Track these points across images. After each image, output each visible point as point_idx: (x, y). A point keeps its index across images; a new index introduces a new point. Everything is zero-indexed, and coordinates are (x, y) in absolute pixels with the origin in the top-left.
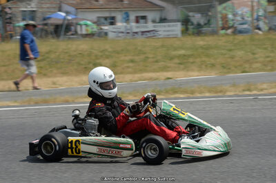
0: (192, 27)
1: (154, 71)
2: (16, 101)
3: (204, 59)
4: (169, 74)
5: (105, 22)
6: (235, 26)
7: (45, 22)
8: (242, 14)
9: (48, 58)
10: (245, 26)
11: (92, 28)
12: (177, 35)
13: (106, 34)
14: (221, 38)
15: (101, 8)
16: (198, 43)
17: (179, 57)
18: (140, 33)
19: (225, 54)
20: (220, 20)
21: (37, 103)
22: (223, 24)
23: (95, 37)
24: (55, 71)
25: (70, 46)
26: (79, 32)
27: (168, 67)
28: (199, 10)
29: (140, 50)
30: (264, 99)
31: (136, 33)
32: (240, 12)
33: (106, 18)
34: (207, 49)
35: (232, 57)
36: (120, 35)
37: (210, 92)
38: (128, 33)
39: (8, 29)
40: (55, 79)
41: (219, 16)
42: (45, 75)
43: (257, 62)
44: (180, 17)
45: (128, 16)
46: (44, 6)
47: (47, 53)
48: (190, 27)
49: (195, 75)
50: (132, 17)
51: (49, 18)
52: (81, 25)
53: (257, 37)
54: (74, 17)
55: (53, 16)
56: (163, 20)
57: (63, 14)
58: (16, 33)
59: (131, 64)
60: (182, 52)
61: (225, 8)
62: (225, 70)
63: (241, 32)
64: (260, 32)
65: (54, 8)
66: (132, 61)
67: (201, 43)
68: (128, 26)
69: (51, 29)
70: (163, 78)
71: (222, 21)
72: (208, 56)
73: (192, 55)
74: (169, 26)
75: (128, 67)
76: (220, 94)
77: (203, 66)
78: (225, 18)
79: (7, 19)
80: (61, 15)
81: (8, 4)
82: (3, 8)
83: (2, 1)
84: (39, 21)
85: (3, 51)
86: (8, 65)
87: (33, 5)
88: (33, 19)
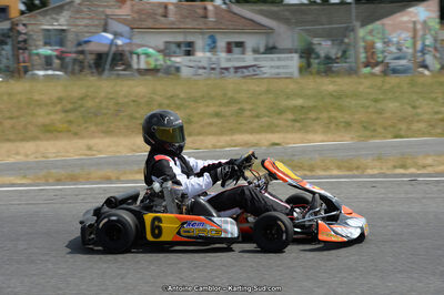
0: (317, 61)
1: (252, 132)
2: (25, 177)
3: (334, 114)
4: (275, 138)
5: (178, 50)
6: (386, 61)
7: (80, 48)
8: (398, 43)
9: (82, 106)
10: (403, 62)
11: (156, 60)
12: (291, 73)
13: (178, 69)
14: (363, 80)
15: (172, 28)
16: (324, 88)
17: (294, 109)
18: (232, 70)
19: (368, 107)
20: (362, 50)
21: (59, 181)
22: (367, 58)
23: (160, 74)
24: (93, 128)
25: (118, 89)
26: (135, 66)
27: (276, 127)
28: (329, 35)
29: (231, 98)
30: (427, 183)
31: (227, 69)
32: (395, 39)
33: (179, 45)
34: (339, 98)
35: (380, 112)
36: (201, 71)
37: (339, 167)
38: (213, 69)
39: (21, 58)
40: (92, 142)
41: (362, 44)
42: (76, 134)
43: (418, 121)
44: (298, 44)
45: (214, 42)
46: (78, 22)
47: (82, 99)
48: (314, 62)
49: (318, 140)
50: (222, 43)
51: (87, 42)
52: (138, 55)
53: (421, 80)
54: (128, 41)
55: (94, 39)
56: (271, 49)
57: (110, 36)
58: (33, 65)
59: (215, 120)
60: (299, 102)
61: (371, 32)
62: (367, 133)
63: (395, 71)
64: (427, 72)
65: (96, 26)
66: (217, 115)
67: (331, 88)
68: (214, 58)
69: (90, 59)
70: (266, 143)
71: (366, 52)
72: (341, 109)
73: (315, 107)
74: (279, 59)
75: (211, 124)
76: (356, 173)
77: (331, 126)
78: (370, 48)
79: (19, 42)
80: (107, 38)
81: (22, 18)
82: (14, 25)
83: (14, 13)
84: (70, 46)
85: (10, 94)
86: (17, 117)
87: (62, 21)
88: (61, 43)
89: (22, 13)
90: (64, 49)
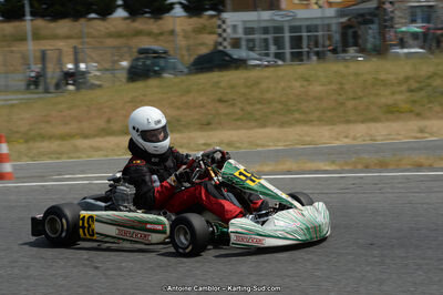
9: (428, 85)
42: (418, 115)
79: (386, 21)
82: (381, 3)
85: (357, 75)
86: (360, 98)
90: (430, 26)
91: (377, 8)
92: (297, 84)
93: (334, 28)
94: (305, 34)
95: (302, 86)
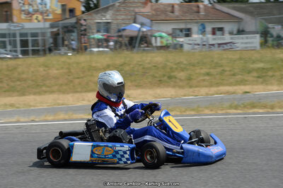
5: (180, 34)
7: (120, 34)
11: (167, 40)
13: (181, 46)
15: (177, 20)
23: (170, 49)
25: (144, 59)
26: (154, 44)
29: (216, 63)
31: (213, 45)
33: (181, 30)
36: (196, 47)
38: (204, 45)
39: (83, 40)
45: (204, 28)
46: (118, 17)
47: (121, 65)
50: (209, 28)
51: (124, 30)
52: (156, 37)
54: (149, 28)
55: (128, 28)
57: (138, 26)
58: (90, 45)
65: (129, 19)
68: (204, 38)
69: (126, 40)
79: (82, 31)
80: (136, 27)
81: (83, 15)
82: (79, 20)
83: (78, 13)
84: (113, 33)
85: (78, 63)
86: (82, 78)
87: (108, 17)
88: (107, 31)
89: (83, 12)
90: (109, 34)
91: (76, 23)
92: (41, 69)
93: (49, 35)
94: (30, 38)
95: (45, 70)
